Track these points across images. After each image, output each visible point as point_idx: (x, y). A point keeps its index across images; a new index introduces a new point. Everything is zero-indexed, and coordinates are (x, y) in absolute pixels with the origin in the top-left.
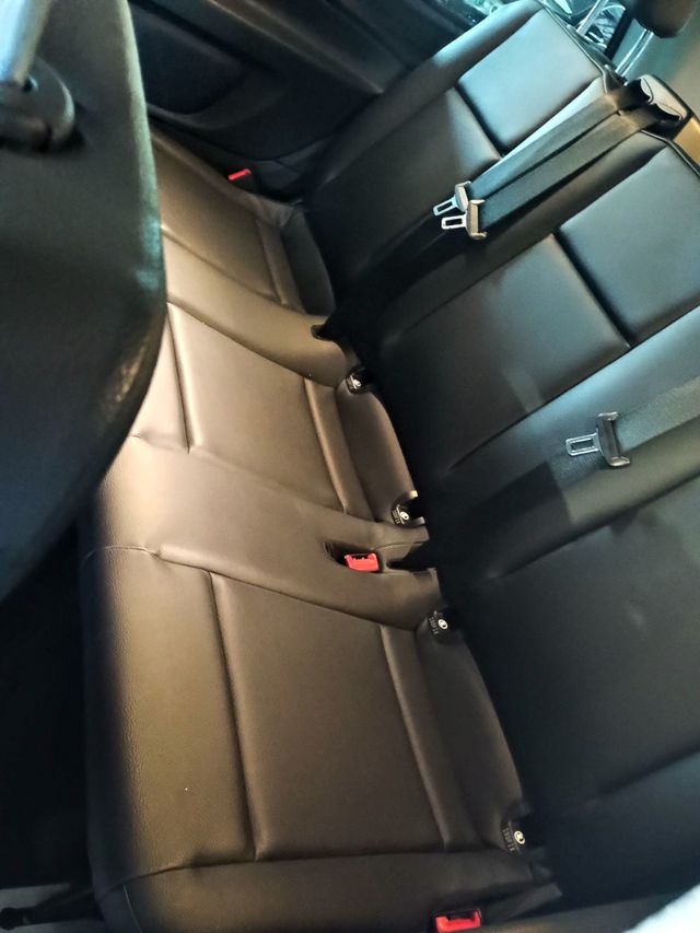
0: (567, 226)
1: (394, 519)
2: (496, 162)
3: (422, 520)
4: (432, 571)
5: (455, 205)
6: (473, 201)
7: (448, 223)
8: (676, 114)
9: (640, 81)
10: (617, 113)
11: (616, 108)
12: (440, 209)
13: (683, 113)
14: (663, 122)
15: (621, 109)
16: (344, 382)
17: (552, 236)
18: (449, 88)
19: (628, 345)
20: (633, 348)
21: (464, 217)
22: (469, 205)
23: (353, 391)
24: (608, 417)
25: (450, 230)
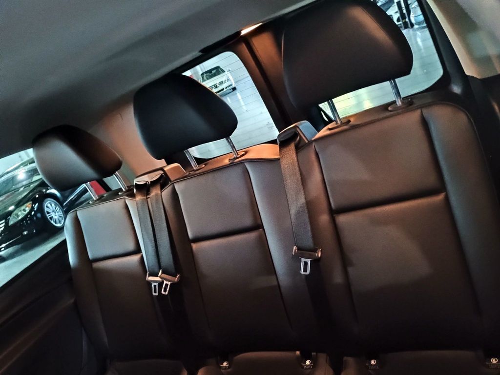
0: (190, 235)
1: (309, 369)
2: (142, 257)
3: (314, 354)
4: (345, 358)
5: (156, 284)
6: (159, 275)
7: (165, 291)
8: (160, 175)
9: (136, 184)
10: (147, 198)
11: (145, 198)
12: (155, 292)
13: (161, 172)
14: (161, 181)
15: (147, 196)
16: (222, 370)
17: (192, 244)
18: (92, 265)
19: (261, 229)
20: (263, 228)
21: (165, 282)
22: (160, 277)
23: (229, 367)
24: (295, 251)
25: (169, 291)
